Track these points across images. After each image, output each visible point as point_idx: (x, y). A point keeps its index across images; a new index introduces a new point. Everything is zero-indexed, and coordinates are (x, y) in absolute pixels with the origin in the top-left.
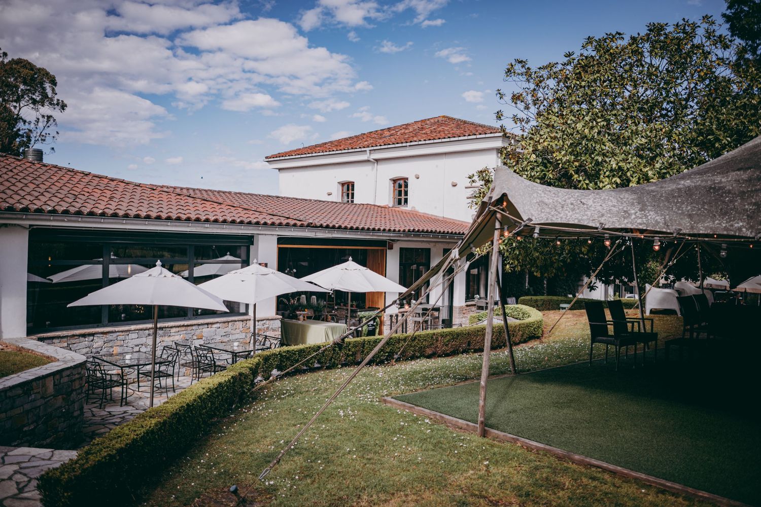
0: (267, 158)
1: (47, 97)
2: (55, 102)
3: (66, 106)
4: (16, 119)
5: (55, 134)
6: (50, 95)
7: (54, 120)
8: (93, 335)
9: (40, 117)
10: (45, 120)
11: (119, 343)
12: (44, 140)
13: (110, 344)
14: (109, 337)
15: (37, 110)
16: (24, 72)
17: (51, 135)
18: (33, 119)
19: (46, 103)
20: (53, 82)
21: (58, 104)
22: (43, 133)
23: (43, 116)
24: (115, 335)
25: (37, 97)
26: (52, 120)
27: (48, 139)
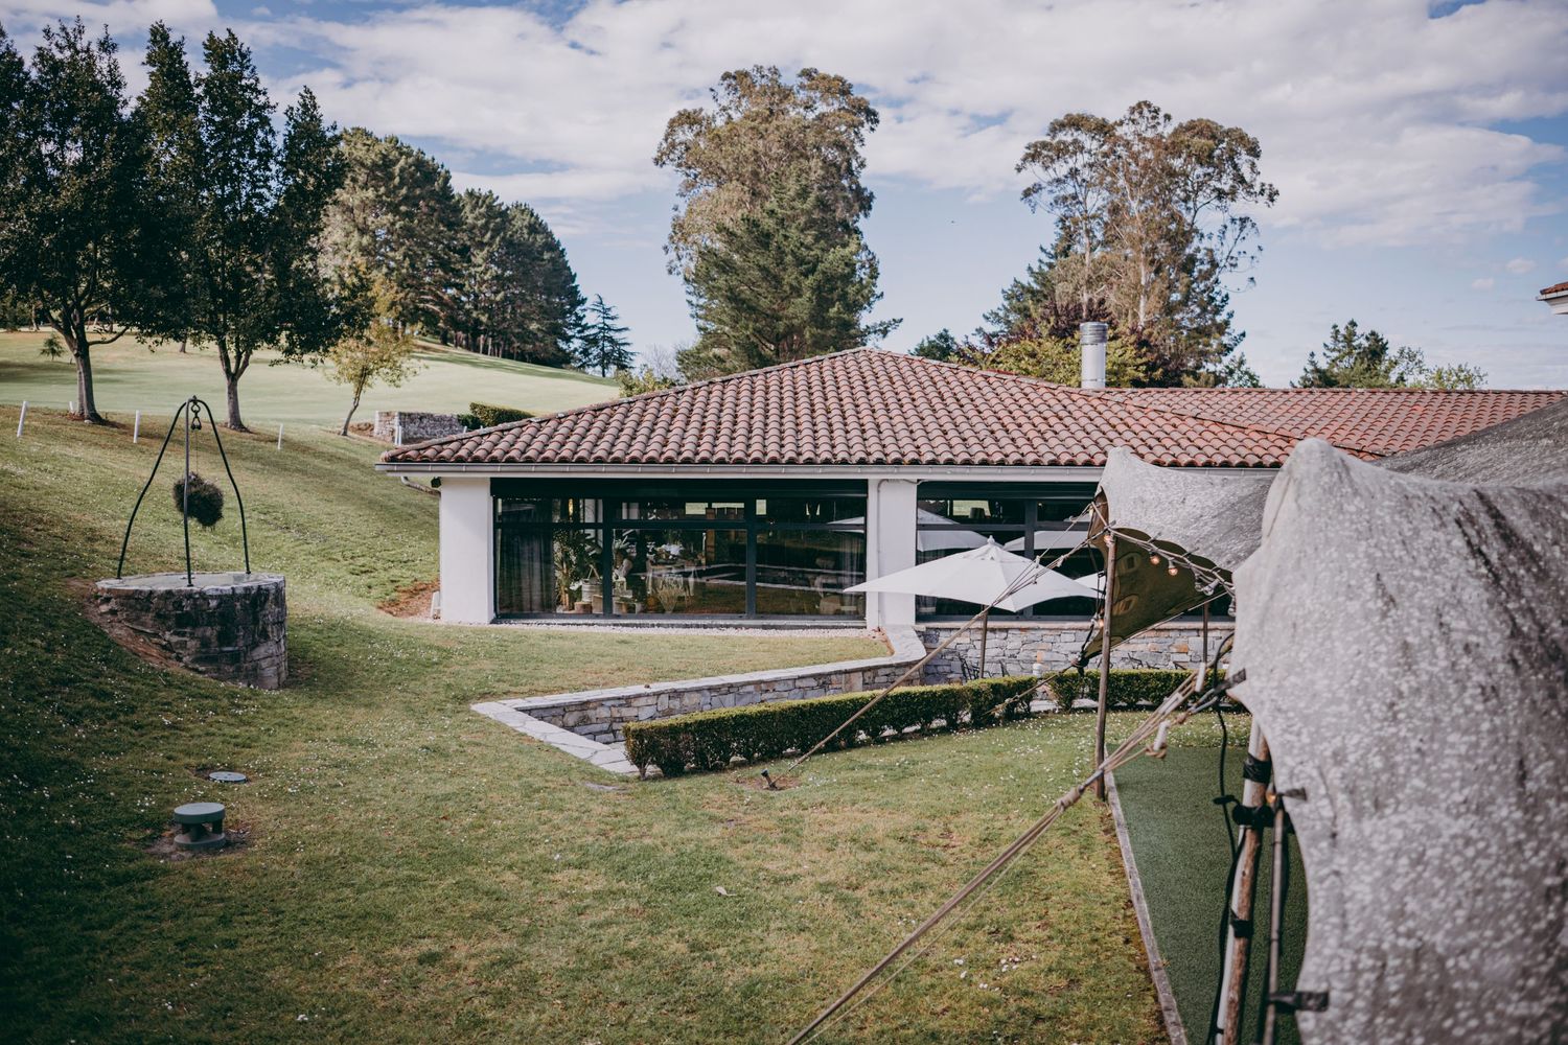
0: (1543, 292)
1: (1242, 181)
2: (1257, 189)
3: (1277, 193)
4: (1190, 232)
5: (1255, 251)
6: (1248, 177)
7: (1253, 225)
8: (1006, 630)
9: (1228, 224)
10: (1238, 226)
11: (1044, 646)
12: (1235, 266)
13: (1033, 646)
14: (1030, 636)
15: (1225, 209)
16: (1199, 142)
17: (1249, 254)
18: (1216, 230)
19: (1241, 193)
20: (1254, 151)
21: (1262, 192)
22: (1234, 254)
23: (1233, 220)
24: (1039, 633)
25: (1226, 183)
26: (1249, 224)
27: (1243, 262)
